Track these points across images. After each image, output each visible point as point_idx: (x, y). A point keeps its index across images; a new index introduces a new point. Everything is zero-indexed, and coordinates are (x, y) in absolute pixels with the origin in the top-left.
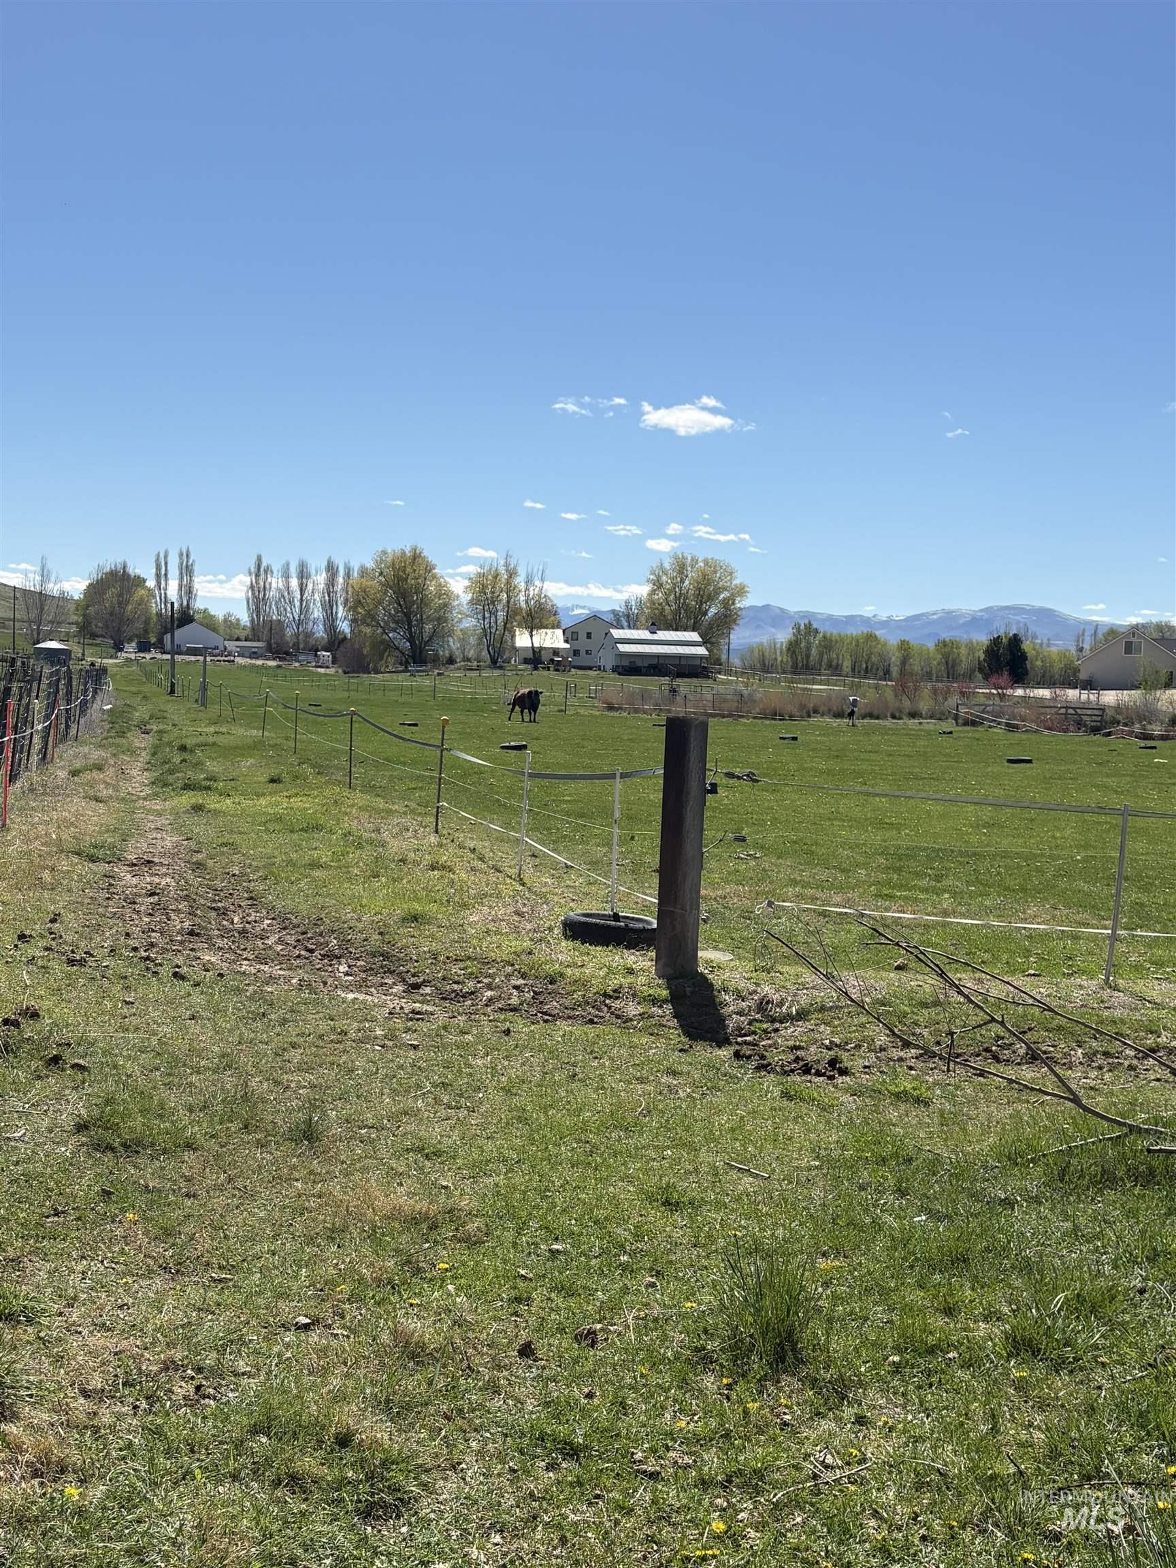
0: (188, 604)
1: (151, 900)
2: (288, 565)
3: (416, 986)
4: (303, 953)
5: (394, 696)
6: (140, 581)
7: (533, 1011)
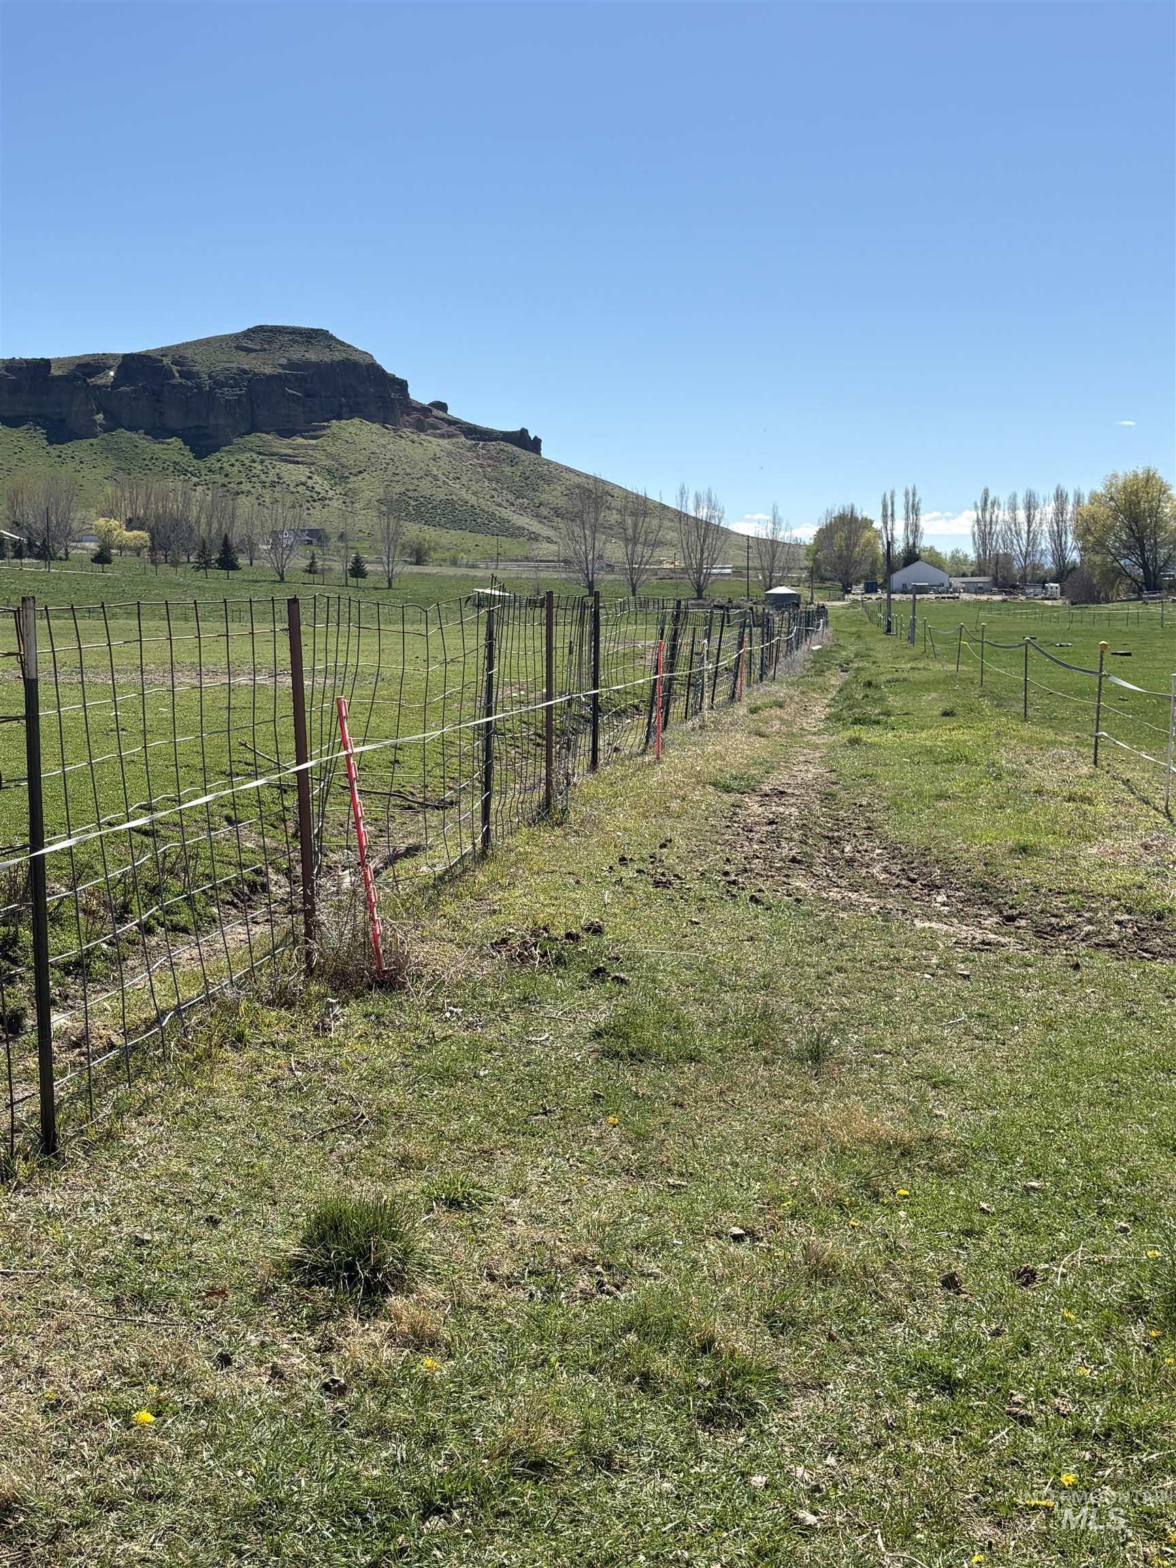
0: (914, 543)
1: (769, 828)
2: (1015, 496)
3: (1011, 919)
4: (904, 882)
5: (1120, 626)
6: (867, 523)
7: (1133, 948)
